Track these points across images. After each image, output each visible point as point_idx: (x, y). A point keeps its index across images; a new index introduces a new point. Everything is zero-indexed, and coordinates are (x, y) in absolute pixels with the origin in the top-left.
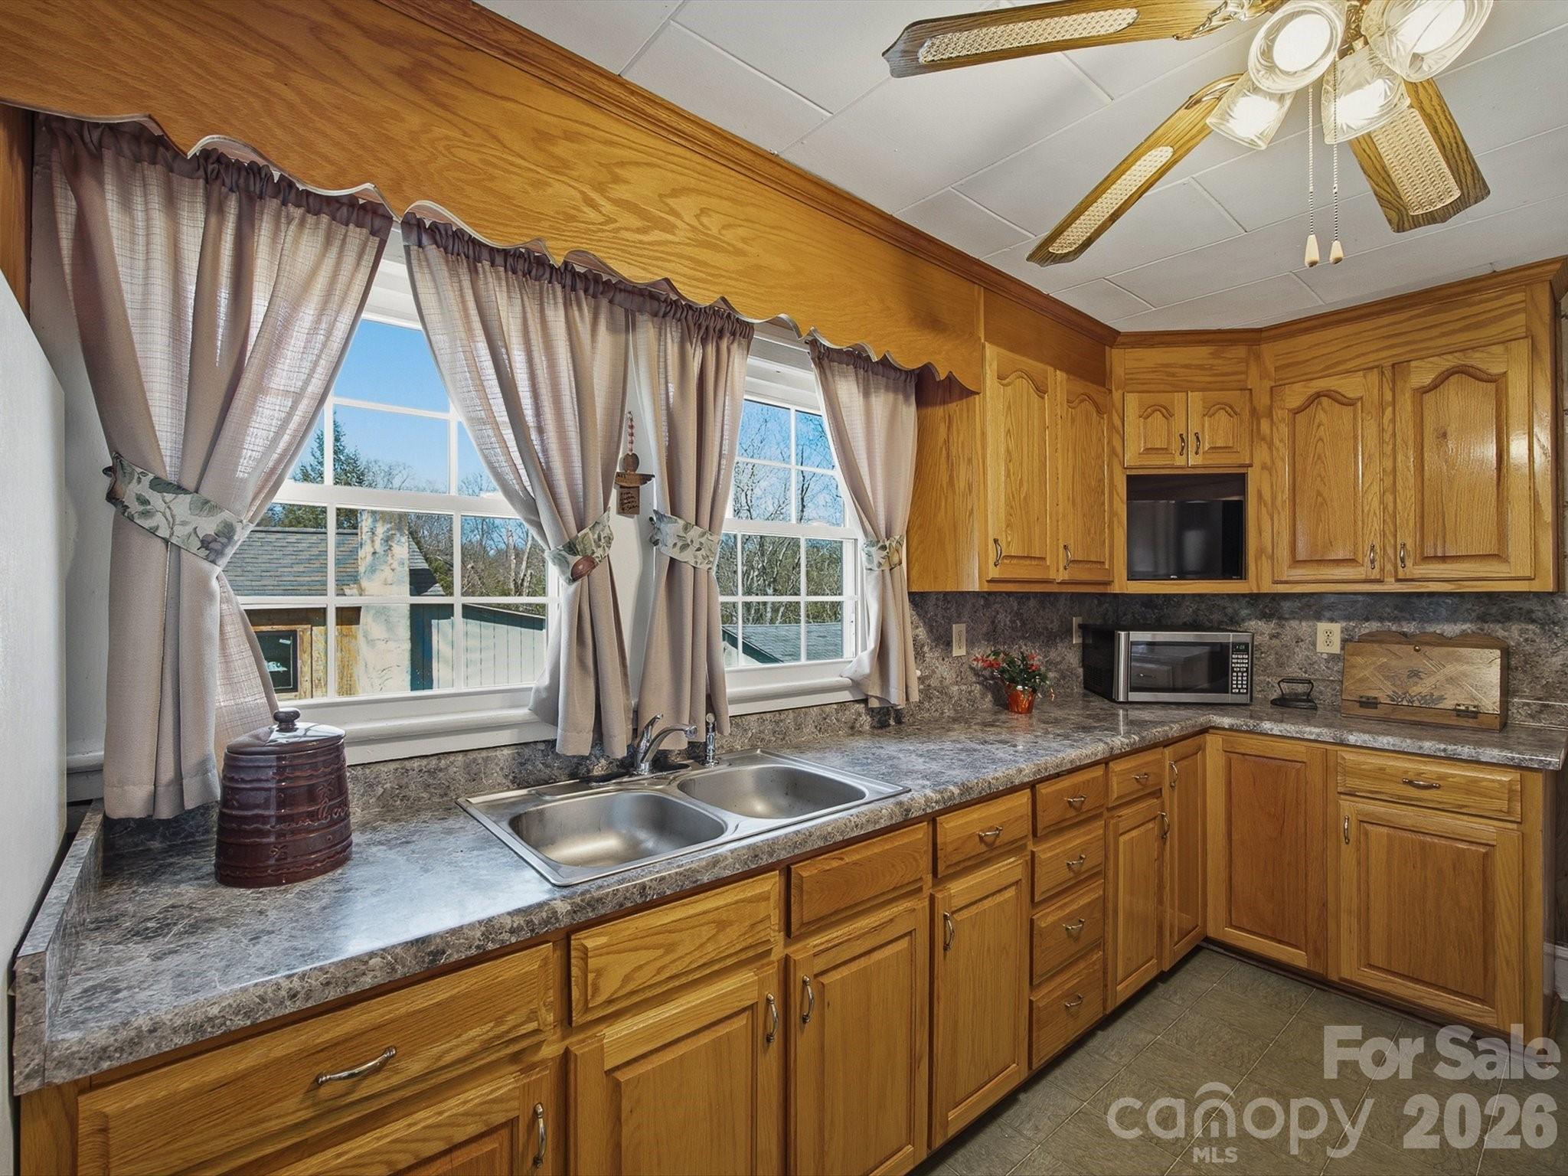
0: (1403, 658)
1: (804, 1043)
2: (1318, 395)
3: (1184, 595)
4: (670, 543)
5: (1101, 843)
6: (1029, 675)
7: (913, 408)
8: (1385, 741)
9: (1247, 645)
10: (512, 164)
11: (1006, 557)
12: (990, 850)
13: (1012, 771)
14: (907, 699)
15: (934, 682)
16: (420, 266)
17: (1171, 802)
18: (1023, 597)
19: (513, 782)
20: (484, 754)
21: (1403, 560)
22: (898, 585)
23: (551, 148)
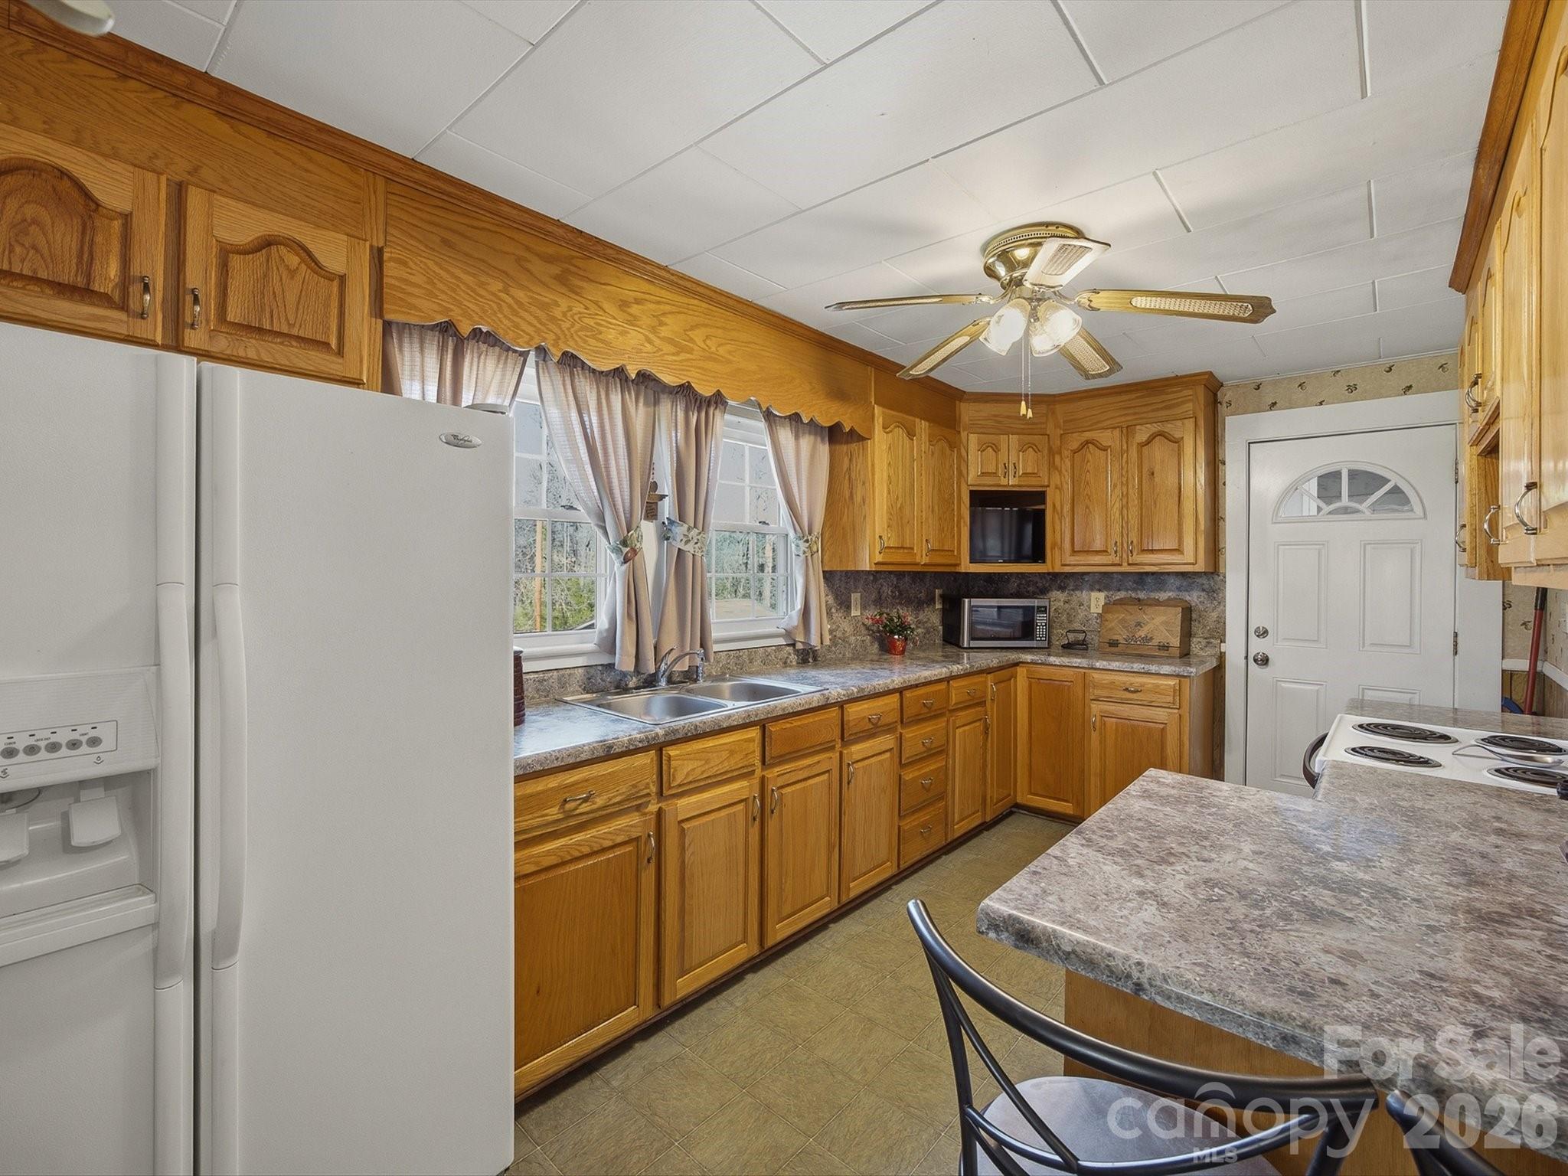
0: (1133, 615)
1: (772, 824)
2: (1087, 442)
3: (1011, 574)
4: (678, 539)
5: (944, 732)
6: (903, 628)
7: (826, 447)
8: (1115, 665)
9: (1046, 607)
10: (610, 323)
11: (887, 548)
12: (873, 730)
13: (889, 681)
14: (822, 643)
15: (838, 634)
16: (544, 372)
17: (992, 709)
18: (900, 575)
19: (584, 690)
20: (568, 671)
21: (1131, 552)
22: (816, 567)
23: (629, 310)
